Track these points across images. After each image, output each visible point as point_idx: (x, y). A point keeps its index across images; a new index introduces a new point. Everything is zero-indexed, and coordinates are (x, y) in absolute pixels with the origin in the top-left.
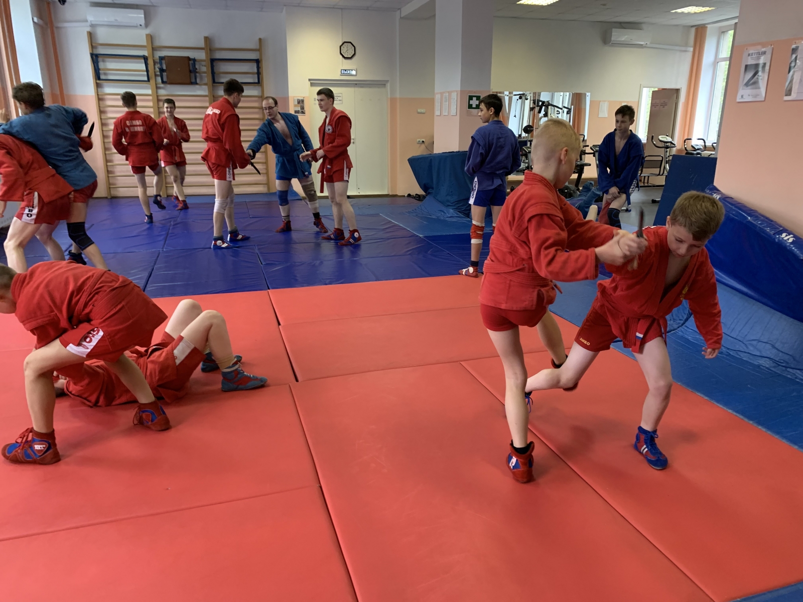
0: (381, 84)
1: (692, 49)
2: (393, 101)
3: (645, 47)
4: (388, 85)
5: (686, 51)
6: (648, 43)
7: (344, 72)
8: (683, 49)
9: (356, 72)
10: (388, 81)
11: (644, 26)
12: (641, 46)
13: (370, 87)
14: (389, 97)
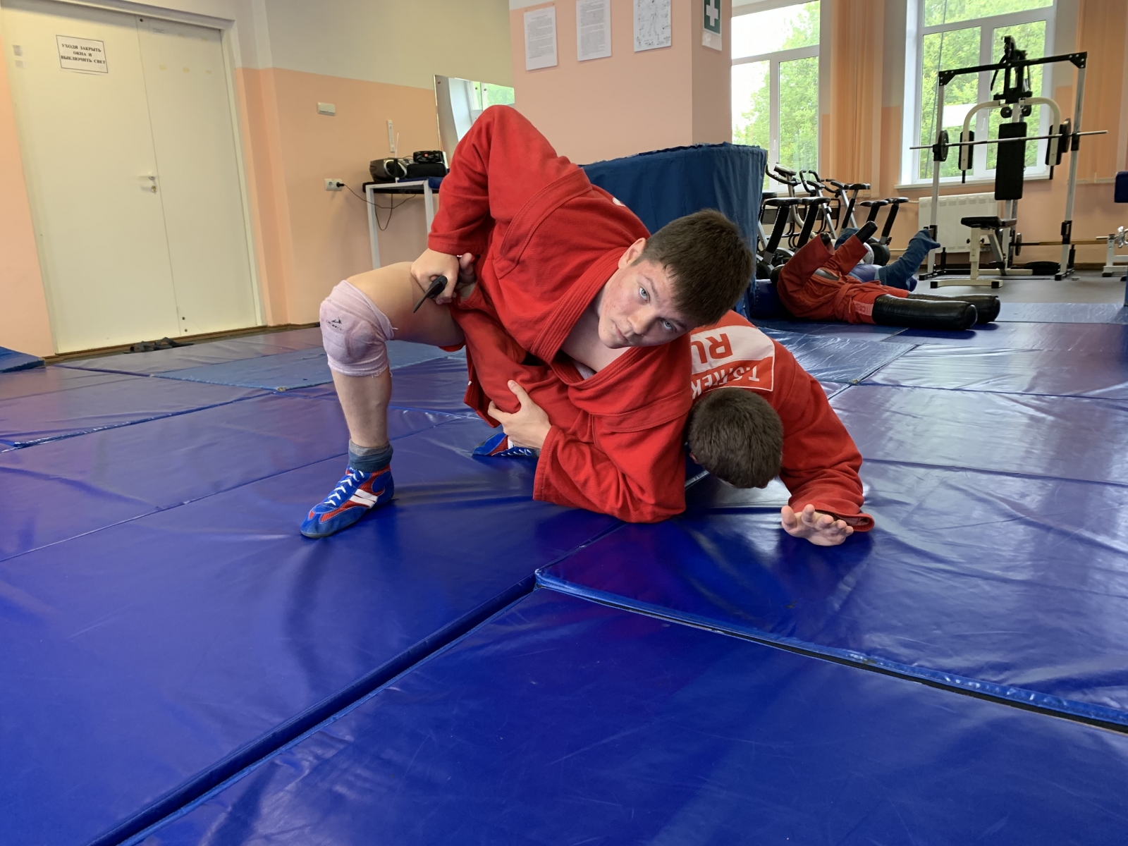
0: (212, 27)
2: (251, 77)
4: (233, 34)
10: (230, 21)
13: (180, 34)
14: (239, 64)
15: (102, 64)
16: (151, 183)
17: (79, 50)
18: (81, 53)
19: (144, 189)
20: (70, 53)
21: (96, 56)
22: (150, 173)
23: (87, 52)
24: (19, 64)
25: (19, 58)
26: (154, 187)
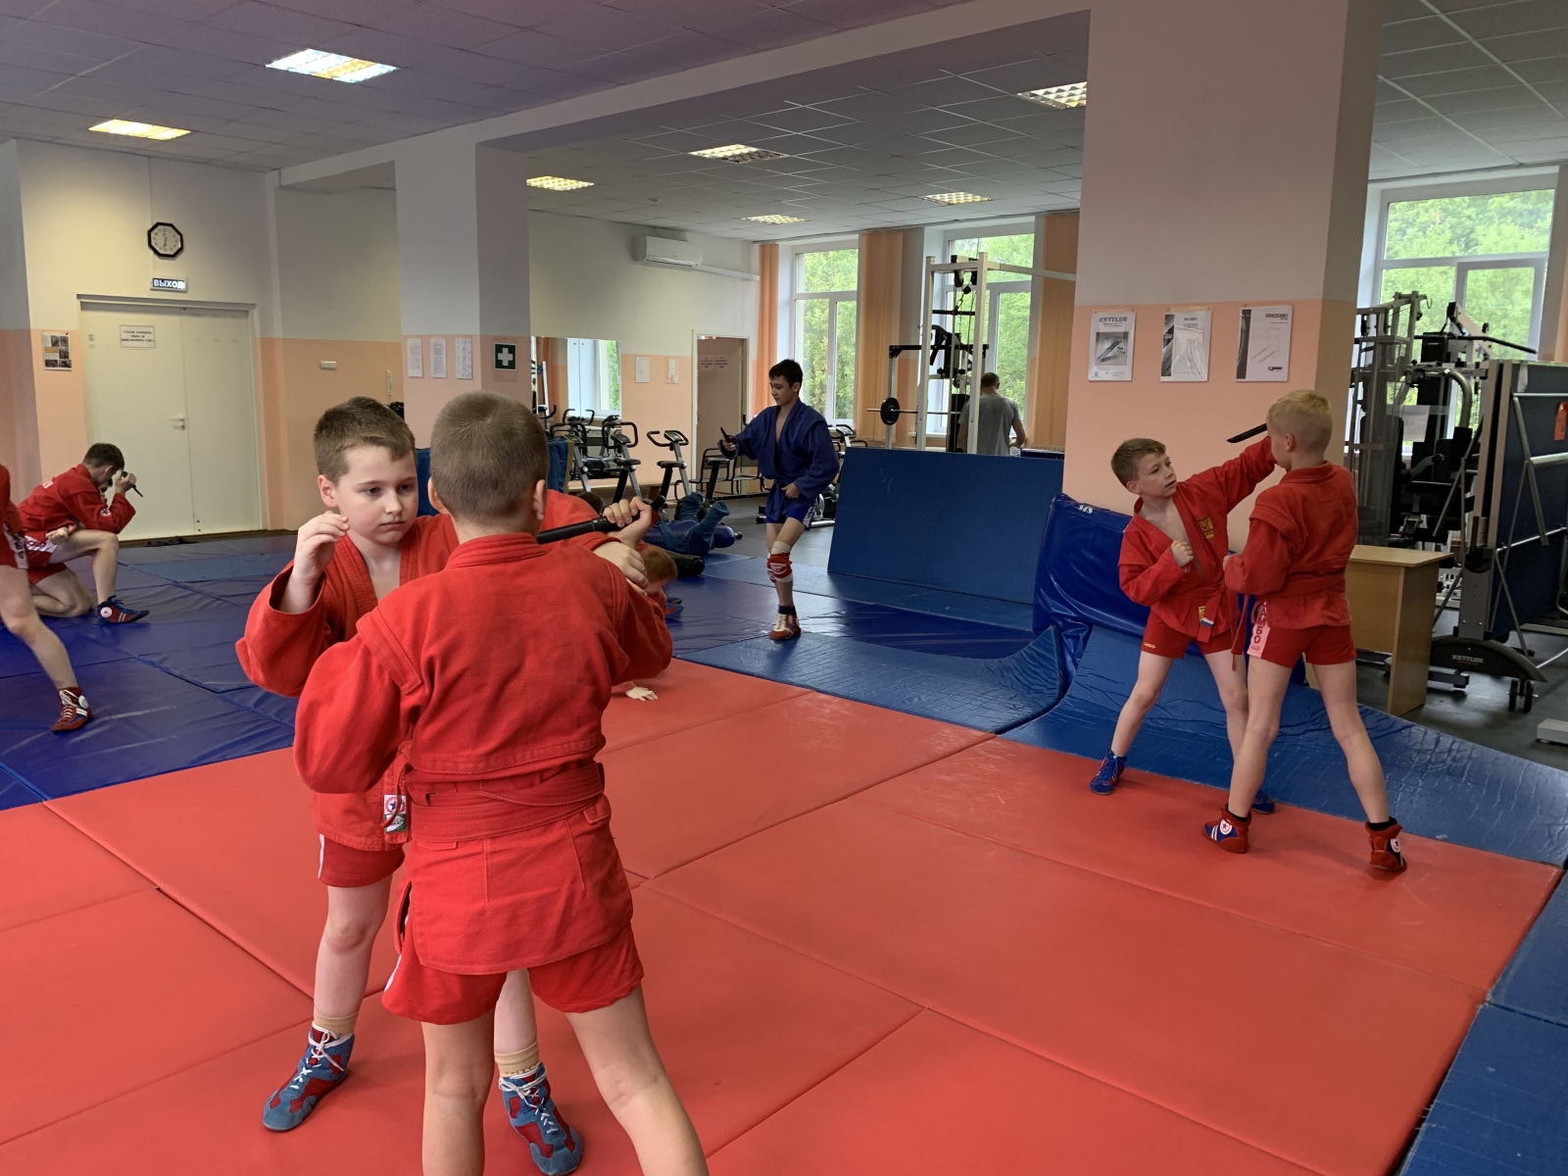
0: (240, 311)
1: (758, 278)
2: (267, 344)
3: (694, 269)
4: (255, 313)
5: (749, 280)
6: (699, 264)
7: (159, 284)
8: (746, 276)
9: (187, 285)
10: (254, 305)
11: (688, 235)
12: (688, 267)
13: (214, 316)
14: (258, 335)
15: (152, 343)
16: (181, 424)
17: (135, 334)
18: (136, 336)
19: (176, 428)
20: (128, 336)
21: (147, 337)
22: (181, 417)
23: (141, 335)
24: (92, 347)
25: (92, 343)
26: (183, 427)
